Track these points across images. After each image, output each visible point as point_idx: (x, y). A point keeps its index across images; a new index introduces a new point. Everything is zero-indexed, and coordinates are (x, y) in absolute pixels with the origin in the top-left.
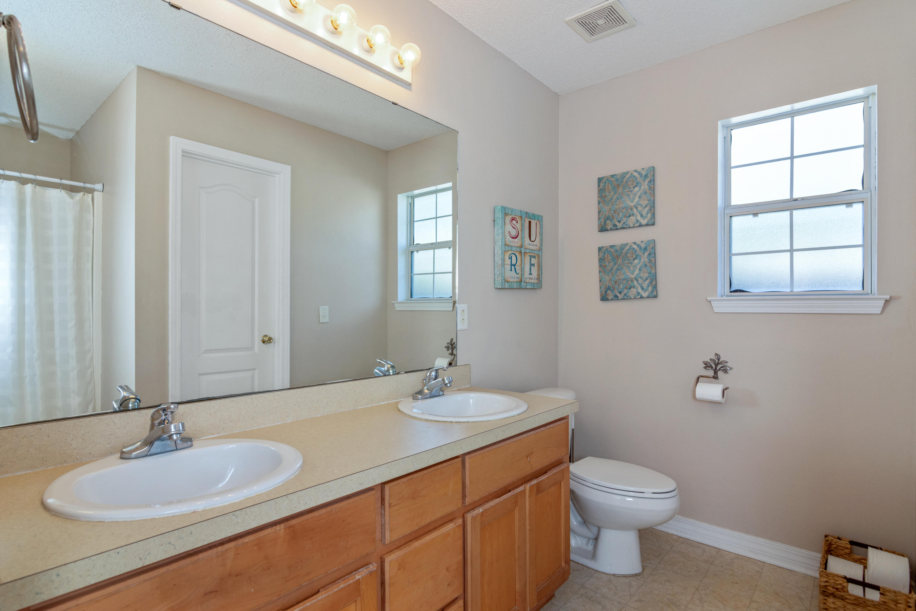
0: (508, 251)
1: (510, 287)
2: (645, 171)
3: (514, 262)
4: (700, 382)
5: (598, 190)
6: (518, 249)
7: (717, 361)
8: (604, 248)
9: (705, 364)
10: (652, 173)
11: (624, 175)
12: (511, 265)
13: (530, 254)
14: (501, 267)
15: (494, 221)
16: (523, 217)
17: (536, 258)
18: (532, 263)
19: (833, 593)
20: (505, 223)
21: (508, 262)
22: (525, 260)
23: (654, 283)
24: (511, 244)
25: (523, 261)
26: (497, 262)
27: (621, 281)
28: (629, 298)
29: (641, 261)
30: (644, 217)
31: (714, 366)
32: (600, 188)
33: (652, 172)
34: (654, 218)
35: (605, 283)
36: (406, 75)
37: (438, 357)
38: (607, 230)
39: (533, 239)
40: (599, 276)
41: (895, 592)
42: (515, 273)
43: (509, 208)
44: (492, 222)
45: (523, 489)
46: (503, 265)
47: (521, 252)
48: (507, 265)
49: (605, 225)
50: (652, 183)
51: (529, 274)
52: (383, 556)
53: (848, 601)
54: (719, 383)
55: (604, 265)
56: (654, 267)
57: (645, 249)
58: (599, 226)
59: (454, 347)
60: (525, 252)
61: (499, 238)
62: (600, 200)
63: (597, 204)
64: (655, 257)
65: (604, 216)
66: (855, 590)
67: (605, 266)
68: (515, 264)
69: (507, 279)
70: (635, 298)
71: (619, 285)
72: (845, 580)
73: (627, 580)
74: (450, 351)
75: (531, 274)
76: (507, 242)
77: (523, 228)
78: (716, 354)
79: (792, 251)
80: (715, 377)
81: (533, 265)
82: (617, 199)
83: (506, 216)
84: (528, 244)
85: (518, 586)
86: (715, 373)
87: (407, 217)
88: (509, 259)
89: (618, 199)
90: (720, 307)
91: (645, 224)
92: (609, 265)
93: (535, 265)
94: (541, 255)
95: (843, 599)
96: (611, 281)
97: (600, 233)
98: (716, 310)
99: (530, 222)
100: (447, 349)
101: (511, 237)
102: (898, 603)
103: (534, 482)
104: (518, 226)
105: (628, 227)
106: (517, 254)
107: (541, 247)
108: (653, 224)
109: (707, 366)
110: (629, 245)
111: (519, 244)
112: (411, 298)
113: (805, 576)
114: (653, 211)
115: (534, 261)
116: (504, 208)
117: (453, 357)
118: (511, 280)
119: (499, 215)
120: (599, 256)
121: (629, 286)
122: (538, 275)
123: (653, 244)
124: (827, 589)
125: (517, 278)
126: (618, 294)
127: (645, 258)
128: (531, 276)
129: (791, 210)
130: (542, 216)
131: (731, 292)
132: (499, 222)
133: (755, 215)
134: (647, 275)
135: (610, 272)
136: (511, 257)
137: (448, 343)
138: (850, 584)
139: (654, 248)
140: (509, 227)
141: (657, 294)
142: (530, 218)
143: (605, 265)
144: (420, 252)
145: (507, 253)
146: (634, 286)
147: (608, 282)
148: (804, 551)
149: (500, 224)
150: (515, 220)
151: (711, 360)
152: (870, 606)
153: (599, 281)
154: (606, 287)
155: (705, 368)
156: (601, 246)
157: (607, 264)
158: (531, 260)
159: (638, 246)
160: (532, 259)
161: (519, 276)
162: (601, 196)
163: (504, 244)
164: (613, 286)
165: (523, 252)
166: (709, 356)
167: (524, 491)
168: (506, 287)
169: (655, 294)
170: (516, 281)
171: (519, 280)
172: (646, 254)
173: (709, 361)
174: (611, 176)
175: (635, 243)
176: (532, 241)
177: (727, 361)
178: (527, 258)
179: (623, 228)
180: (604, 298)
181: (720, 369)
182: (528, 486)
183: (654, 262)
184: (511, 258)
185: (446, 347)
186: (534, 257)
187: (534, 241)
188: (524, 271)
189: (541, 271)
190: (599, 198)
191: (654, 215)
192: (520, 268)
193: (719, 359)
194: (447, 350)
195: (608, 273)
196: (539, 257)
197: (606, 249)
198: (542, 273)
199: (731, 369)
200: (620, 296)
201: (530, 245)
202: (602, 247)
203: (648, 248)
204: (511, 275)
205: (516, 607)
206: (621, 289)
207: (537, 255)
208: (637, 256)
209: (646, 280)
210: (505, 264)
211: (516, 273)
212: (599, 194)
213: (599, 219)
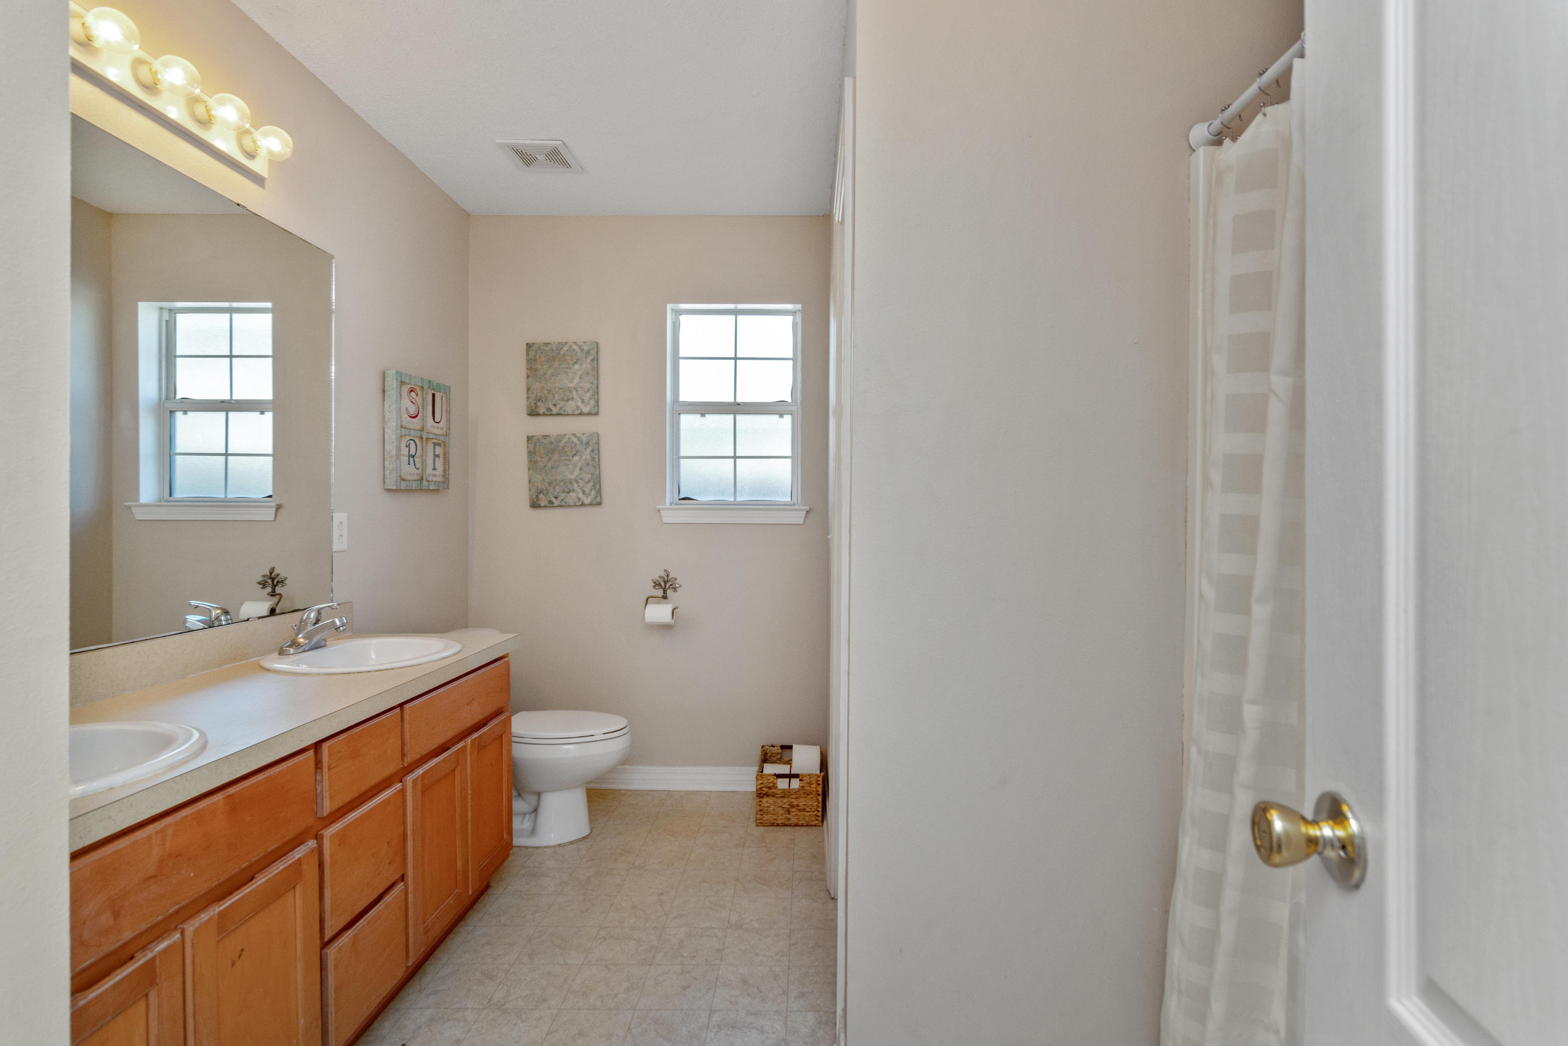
0: (405, 435)
1: (408, 488)
2: (587, 346)
3: (412, 452)
4: (650, 604)
5: (527, 360)
6: (419, 434)
7: (666, 579)
8: (535, 438)
9: (655, 583)
10: (595, 351)
11: (562, 345)
12: (410, 456)
13: (434, 441)
14: (396, 458)
15: (384, 391)
16: (425, 388)
17: (442, 446)
18: (437, 453)
19: (766, 793)
20: (401, 395)
21: (405, 451)
22: (428, 450)
23: (597, 487)
24: (410, 426)
25: (424, 450)
26: (388, 451)
27: (558, 481)
28: (567, 505)
29: (583, 458)
30: (586, 404)
31: (663, 584)
32: (530, 357)
33: (596, 349)
34: (598, 407)
35: (536, 484)
36: (259, 166)
37: (245, 601)
38: (538, 415)
39: (437, 420)
40: (529, 474)
41: (809, 775)
42: (414, 467)
43: (406, 374)
44: (381, 394)
45: (463, 744)
46: (398, 455)
47: (422, 438)
48: (404, 455)
49: (536, 408)
50: (595, 362)
51: (433, 470)
52: (320, 832)
53: (777, 796)
54: (668, 603)
55: (535, 460)
56: (598, 467)
57: (588, 443)
58: (527, 407)
59: (278, 582)
60: (428, 437)
61: (391, 416)
62: (529, 373)
63: (525, 378)
64: (599, 455)
65: (534, 395)
66: (782, 784)
67: (536, 462)
68: (414, 455)
69: (404, 477)
70: (575, 506)
71: (554, 488)
72: (775, 777)
73: (574, 846)
74: (269, 589)
75: (434, 469)
76: (404, 424)
77: (425, 403)
78: (666, 571)
79: (735, 457)
80: (665, 597)
81: (438, 456)
82: (552, 375)
83: (403, 385)
84: (432, 427)
85: (459, 864)
86: (664, 593)
87: (160, 346)
88: (407, 446)
89: (554, 375)
90: (669, 517)
91: (587, 413)
92: (541, 461)
93: (440, 456)
94: (447, 441)
95: (774, 795)
96: (545, 482)
97: (528, 416)
98: (665, 520)
99: (434, 395)
100: (261, 586)
101: (410, 417)
102: (811, 785)
103: (475, 735)
104: (419, 400)
105: (566, 413)
106: (417, 441)
107: (448, 432)
108: (597, 414)
109: (657, 585)
110: (567, 437)
111: (419, 427)
112: (170, 496)
113: (746, 793)
114: (596, 397)
115: (439, 450)
116: (399, 374)
117: (276, 599)
118: (409, 478)
119: (392, 383)
120: (528, 447)
121: (567, 489)
122: (444, 471)
123: (596, 438)
124: (762, 790)
125: (417, 474)
126: (553, 500)
127: (587, 456)
128: (435, 472)
129: (735, 414)
130: (450, 387)
131: (680, 499)
132: (392, 392)
133: (703, 415)
134: (590, 476)
135: (543, 471)
136: (409, 444)
137: (264, 576)
138: (779, 780)
139: (598, 443)
140: (406, 402)
141: (601, 500)
142: (433, 389)
143: (537, 460)
144: (190, 414)
145: (404, 438)
146: (573, 490)
147: (540, 484)
148: (746, 768)
149: (395, 397)
150: (414, 392)
151: (660, 577)
152: (792, 795)
153: (528, 482)
154: (538, 489)
155: (654, 587)
156: (530, 435)
157: (539, 459)
158: (434, 448)
159: (579, 439)
160: (437, 448)
161: (419, 472)
162: (531, 368)
163: (400, 425)
164: (547, 489)
165: (424, 438)
166: (657, 574)
167: (464, 747)
168: (402, 488)
169: (599, 501)
170: (415, 479)
171: (418, 477)
172: (589, 450)
173: (659, 579)
174: (544, 344)
175: (574, 435)
176: (437, 423)
177: (676, 577)
178: (431, 446)
179: (559, 414)
180: (535, 505)
181: (669, 587)
182: (469, 740)
183: (597, 460)
184: (408, 446)
185: (259, 583)
186: (439, 445)
187: (438, 421)
188: (426, 465)
189: (448, 465)
190: (528, 371)
191: (597, 401)
192: (420, 460)
193: (668, 576)
194: (262, 588)
195: (540, 471)
196: (445, 446)
197: (538, 440)
198: (449, 467)
199: (680, 586)
200: (556, 502)
201: (434, 427)
202: (532, 436)
203: (591, 443)
204: (410, 471)
205: (457, 890)
206: (558, 493)
207: (442, 443)
208: (577, 452)
209: (588, 482)
210: (401, 455)
211: (416, 467)
212: (527, 365)
213: (527, 398)
